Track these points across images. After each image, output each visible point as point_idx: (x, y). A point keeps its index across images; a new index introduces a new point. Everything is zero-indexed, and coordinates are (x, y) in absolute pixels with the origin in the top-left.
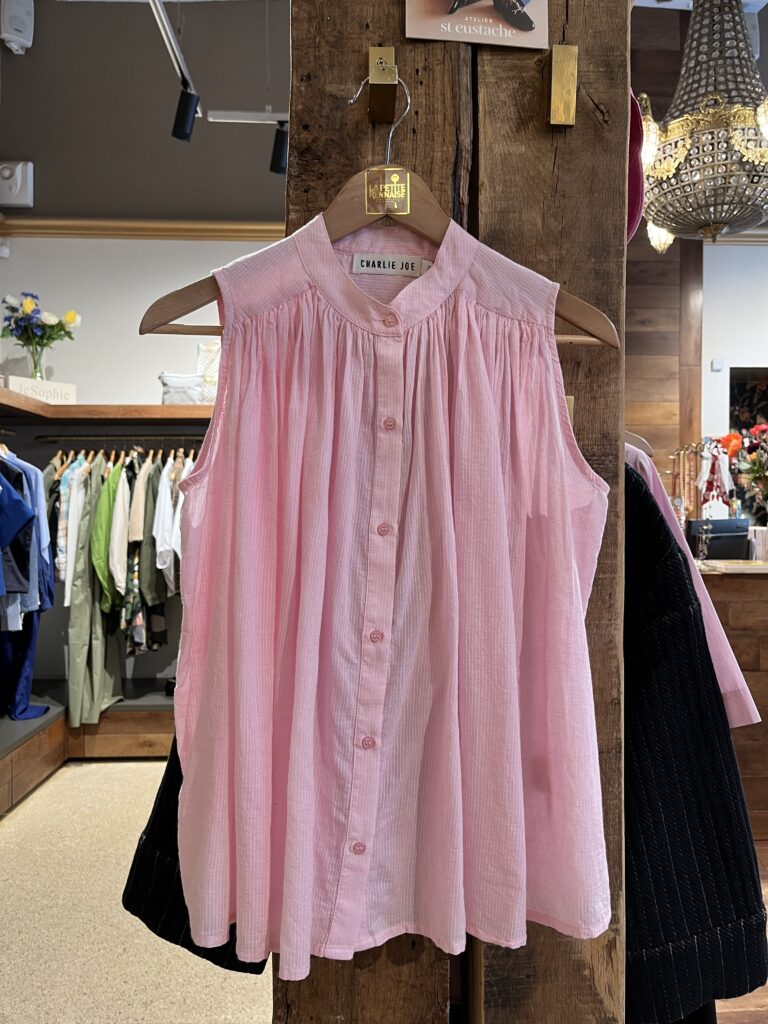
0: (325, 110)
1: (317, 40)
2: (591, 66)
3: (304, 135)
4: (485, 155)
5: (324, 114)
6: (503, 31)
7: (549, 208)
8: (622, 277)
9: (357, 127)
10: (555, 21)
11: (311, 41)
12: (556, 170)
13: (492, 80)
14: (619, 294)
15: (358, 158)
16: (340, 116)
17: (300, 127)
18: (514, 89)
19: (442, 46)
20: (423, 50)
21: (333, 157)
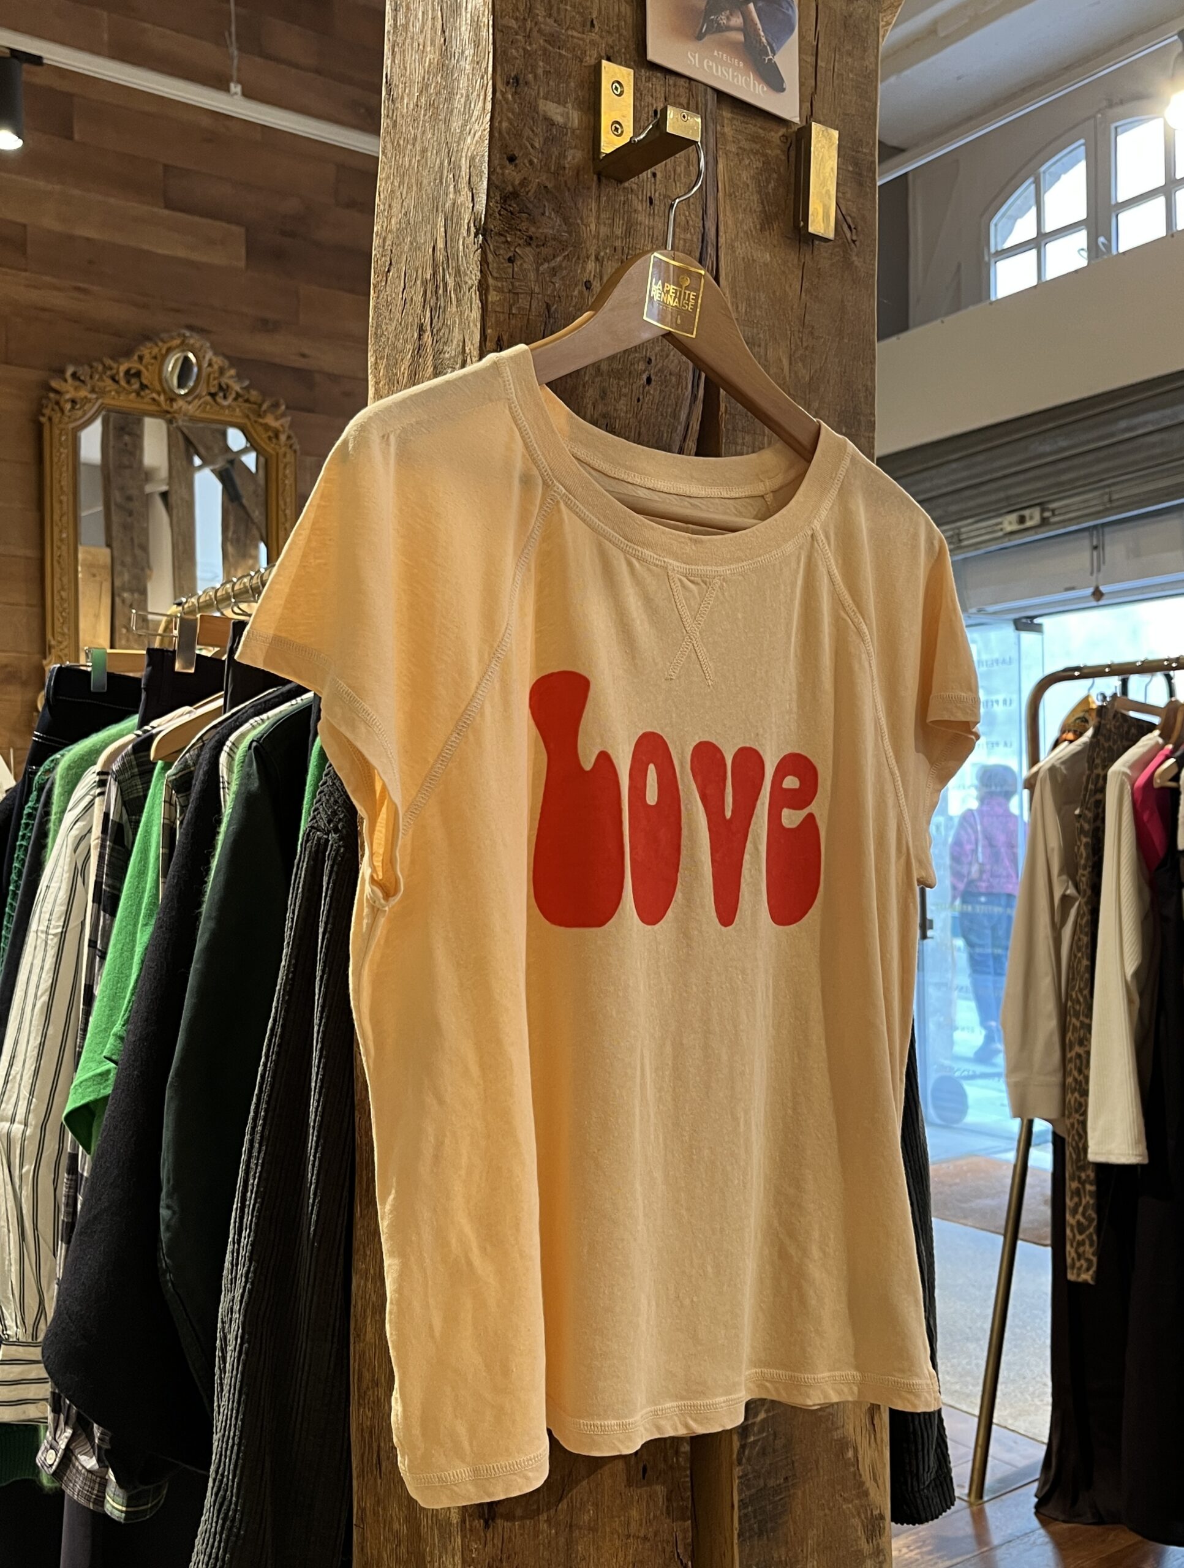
0: (537, 139)
1: (529, 24)
3: (509, 170)
4: (726, 254)
5: (537, 145)
6: (754, 84)
7: (797, 346)
9: (578, 174)
10: (803, 85)
12: (803, 294)
13: (733, 148)
15: (578, 224)
16: (556, 153)
17: (505, 156)
18: (757, 168)
19: (687, 85)
20: (662, 82)
21: (547, 214)
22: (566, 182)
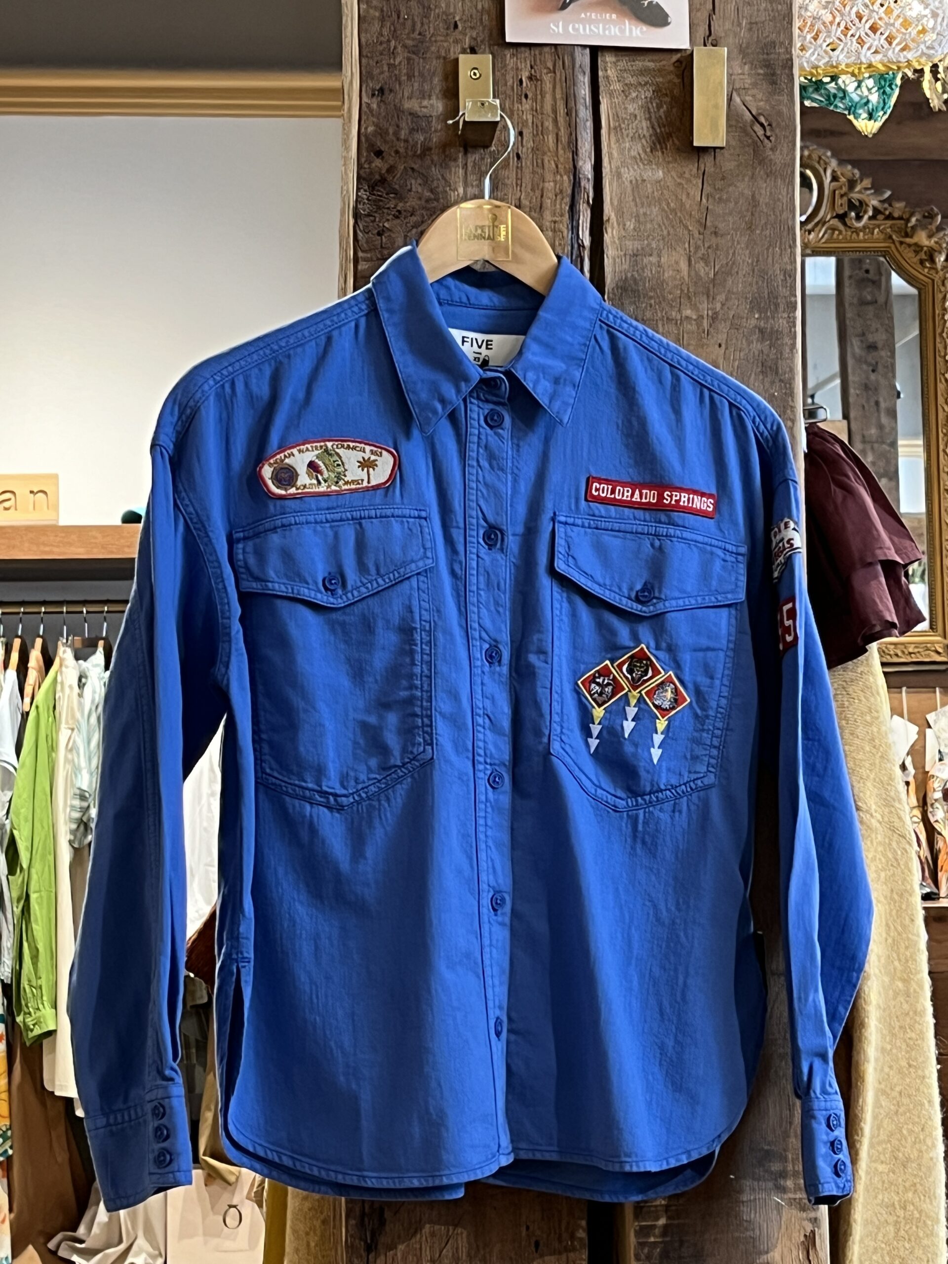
0: (403, 132)
1: (393, 42)
2: (747, 67)
3: (378, 163)
4: (610, 183)
5: (402, 137)
6: (631, 30)
7: (697, 248)
8: (795, 338)
9: (444, 152)
10: (698, 10)
11: (385, 45)
12: (704, 200)
13: (617, 86)
14: (792, 358)
15: (446, 192)
16: (422, 138)
17: (372, 154)
18: (646, 98)
19: (553, 50)
20: (527, 54)
21: (414, 189)
22: (432, 161)
